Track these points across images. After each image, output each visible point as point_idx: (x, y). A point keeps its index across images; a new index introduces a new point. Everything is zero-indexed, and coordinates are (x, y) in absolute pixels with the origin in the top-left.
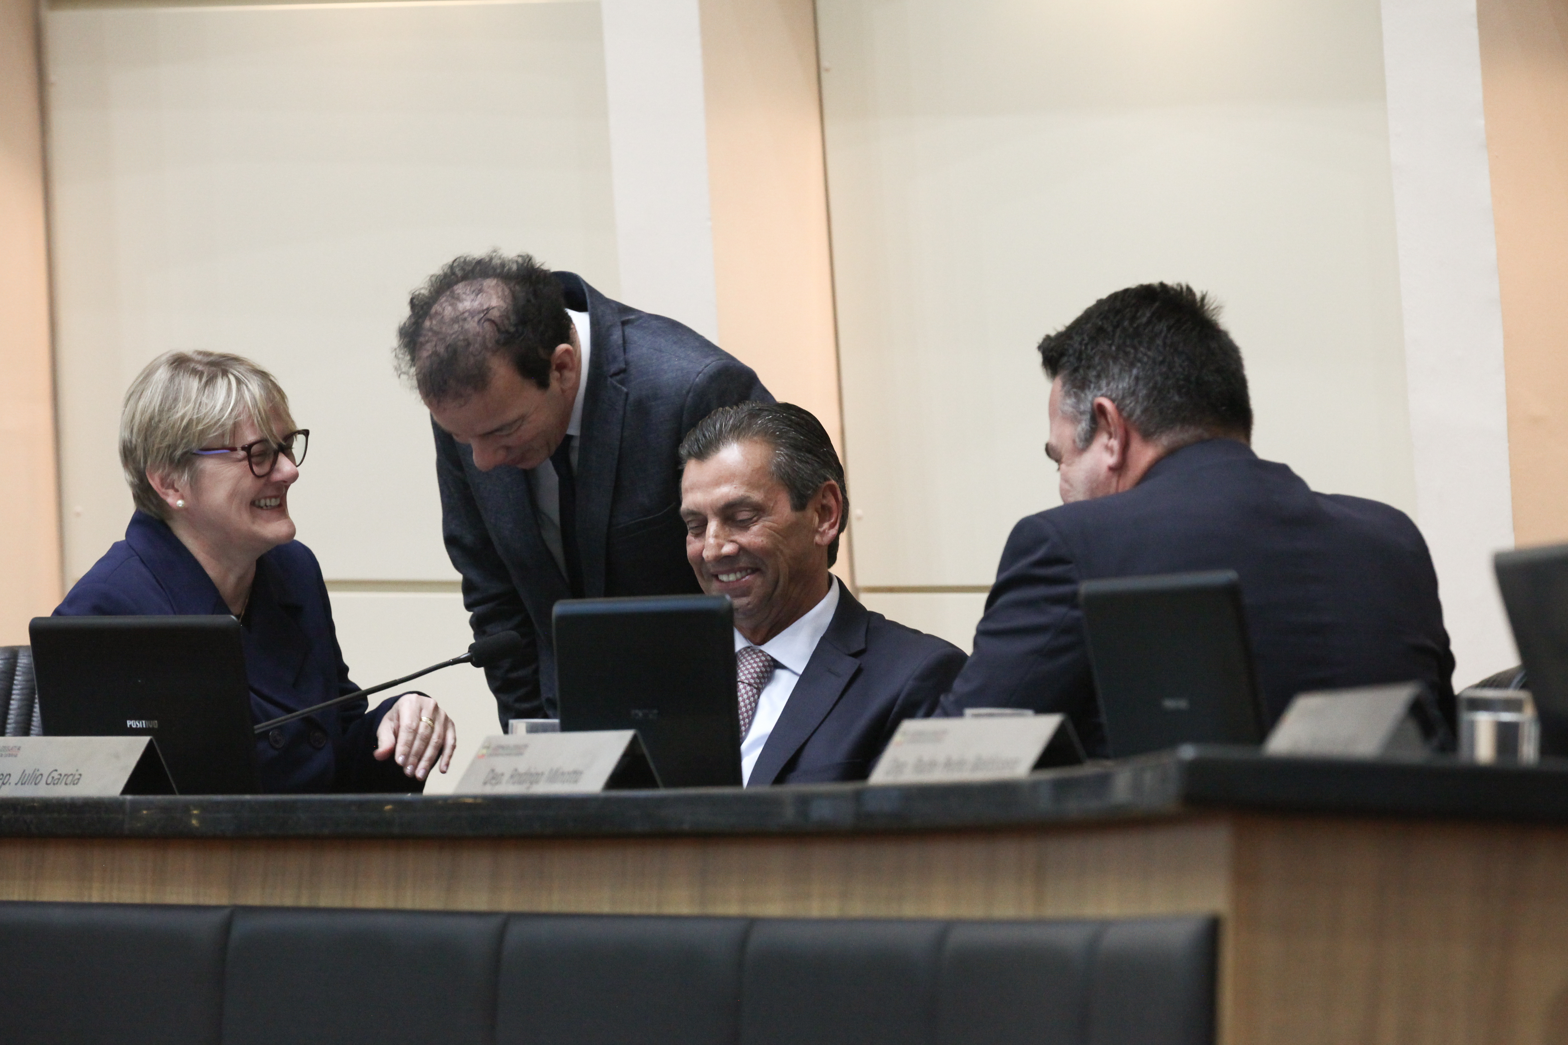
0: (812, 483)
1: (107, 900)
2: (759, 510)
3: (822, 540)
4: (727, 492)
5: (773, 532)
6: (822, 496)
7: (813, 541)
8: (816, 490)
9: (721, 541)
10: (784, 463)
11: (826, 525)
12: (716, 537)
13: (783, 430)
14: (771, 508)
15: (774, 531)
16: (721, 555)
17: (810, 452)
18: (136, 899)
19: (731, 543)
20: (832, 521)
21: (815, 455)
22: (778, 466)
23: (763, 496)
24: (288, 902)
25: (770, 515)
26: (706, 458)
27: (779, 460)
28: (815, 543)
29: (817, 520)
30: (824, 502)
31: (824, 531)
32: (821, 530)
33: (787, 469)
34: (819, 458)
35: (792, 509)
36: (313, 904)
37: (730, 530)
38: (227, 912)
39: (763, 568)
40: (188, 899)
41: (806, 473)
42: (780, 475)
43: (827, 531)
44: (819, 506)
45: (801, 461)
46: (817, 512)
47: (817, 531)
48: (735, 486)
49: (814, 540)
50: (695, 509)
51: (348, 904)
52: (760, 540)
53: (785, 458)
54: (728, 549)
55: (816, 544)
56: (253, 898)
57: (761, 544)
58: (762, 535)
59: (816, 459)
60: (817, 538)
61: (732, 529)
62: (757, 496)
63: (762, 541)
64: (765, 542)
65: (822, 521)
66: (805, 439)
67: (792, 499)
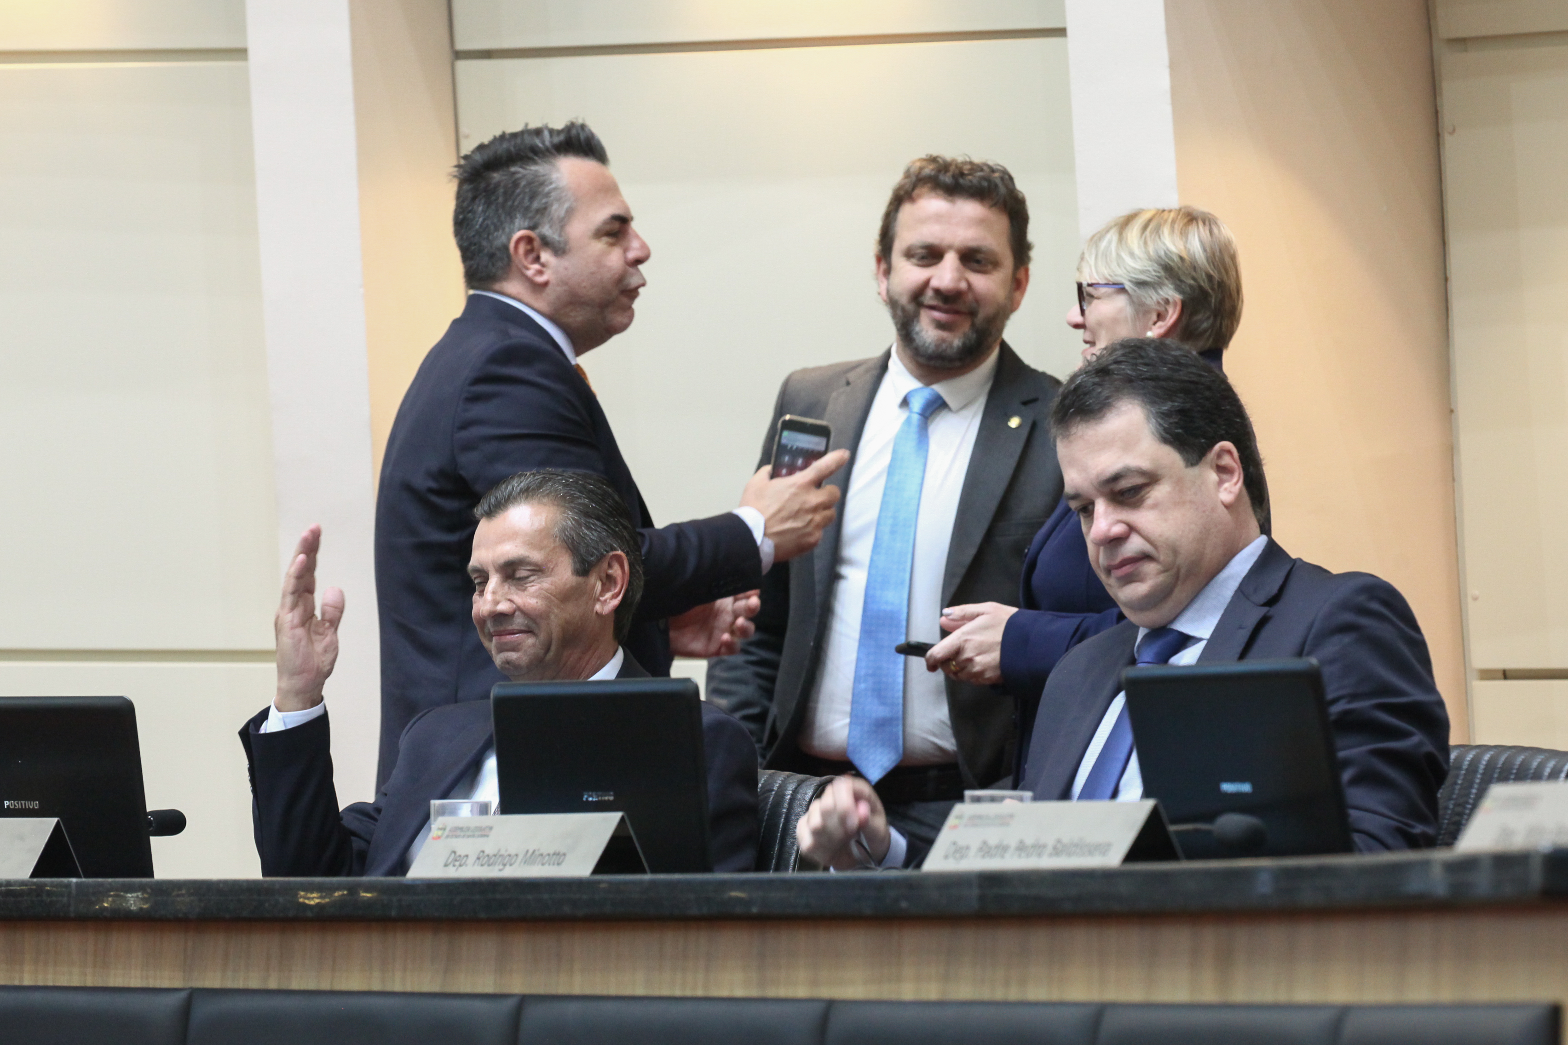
0: (596, 549)
1: (40, 983)
2: (539, 570)
3: (603, 608)
4: (511, 550)
5: (549, 595)
6: (607, 564)
7: (593, 609)
8: (601, 557)
9: (498, 598)
10: (570, 528)
11: (608, 595)
12: (494, 593)
13: (575, 496)
14: (550, 570)
15: (551, 594)
16: (496, 611)
17: (598, 519)
18: (76, 982)
19: (509, 602)
20: (616, 591)
21: (604, 523)
22: (563, 530)
23: (543, 557)
24: (254, 984)
25: (550, 576)
26: (494, 516)
27: (564, 523)
28: (595, 611)
29: (599, 586)
30: (610, 572)
31: (606, 601)
32: (602, 599)
33: (573, 533)
34: (608, 526)
35: (573, 574)
36: (284, 986)
37: (509, 588)
38: (183, 995)
39: (536, 631)
40: (135, 982)
41: (591, 539)
42: (564, 538)
43: (608, 601)
44: (604, 575)
45: (588, 528)
46: (601, 580)
47: (598, 600)
48: (516, 544)
49: (595, 608)
50: (478, 566)
51: (325, 986)
52: (535, 602)
53: (572, 523)
54: (503, 607)
55: (597, 612)
56: (212, 980)
57: (536, 605)
58: (537, 597)
59: (605, 527)
60: (598, 607)
61: (511, 587)
62: (536, 556)
63: (537, 602)
64: (539, 604)
65: (604, 591)
66: (597, 507)
67: (575, 563)
